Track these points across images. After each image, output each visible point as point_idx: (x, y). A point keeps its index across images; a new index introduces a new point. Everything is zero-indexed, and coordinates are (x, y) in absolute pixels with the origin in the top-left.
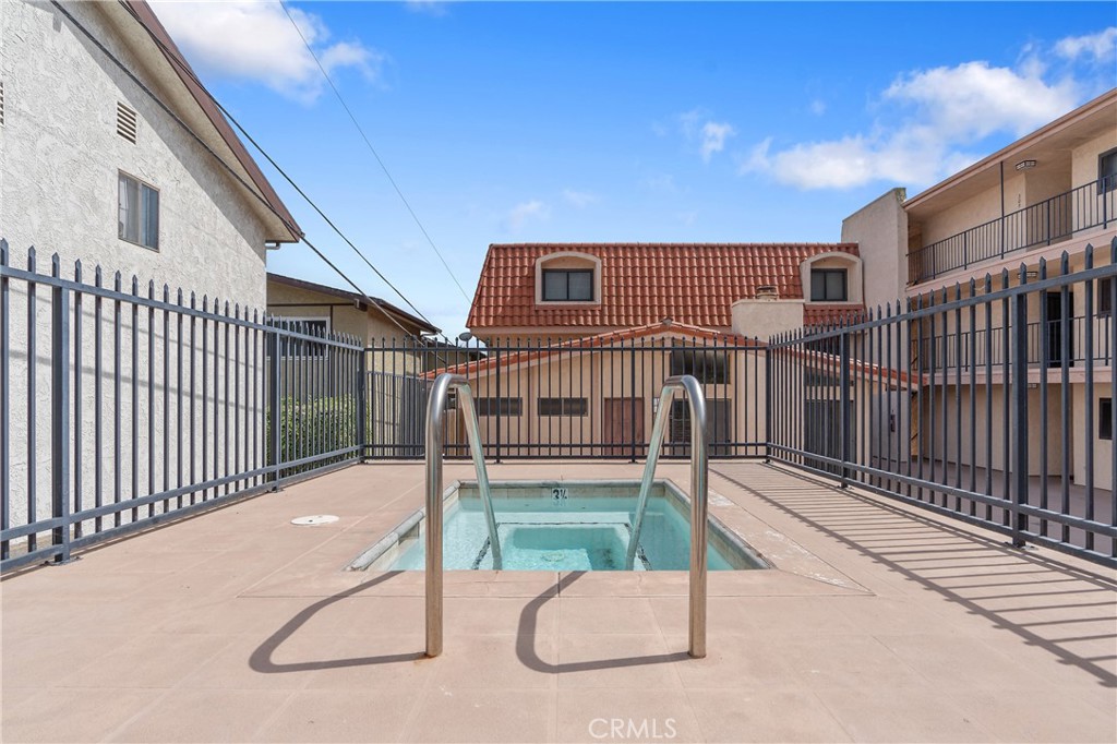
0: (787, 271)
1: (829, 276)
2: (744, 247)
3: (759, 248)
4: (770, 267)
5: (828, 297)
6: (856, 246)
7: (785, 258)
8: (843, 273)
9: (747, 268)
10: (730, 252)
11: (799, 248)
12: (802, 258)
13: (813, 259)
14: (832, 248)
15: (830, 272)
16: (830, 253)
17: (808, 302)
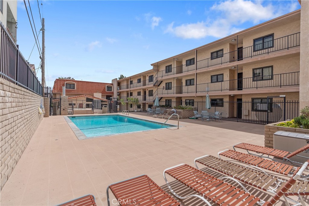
0: (104, 87)
2: (98, 83)
3: (100, 83)
4: (101, 86)
5: (109, 90)
6: (113, 84)
7: (103, 85)
10: (96, 83)
11: (105, 83)
12: (106, 85)
15: (110, 87)
16: (109, 85)
17: (106, 91)
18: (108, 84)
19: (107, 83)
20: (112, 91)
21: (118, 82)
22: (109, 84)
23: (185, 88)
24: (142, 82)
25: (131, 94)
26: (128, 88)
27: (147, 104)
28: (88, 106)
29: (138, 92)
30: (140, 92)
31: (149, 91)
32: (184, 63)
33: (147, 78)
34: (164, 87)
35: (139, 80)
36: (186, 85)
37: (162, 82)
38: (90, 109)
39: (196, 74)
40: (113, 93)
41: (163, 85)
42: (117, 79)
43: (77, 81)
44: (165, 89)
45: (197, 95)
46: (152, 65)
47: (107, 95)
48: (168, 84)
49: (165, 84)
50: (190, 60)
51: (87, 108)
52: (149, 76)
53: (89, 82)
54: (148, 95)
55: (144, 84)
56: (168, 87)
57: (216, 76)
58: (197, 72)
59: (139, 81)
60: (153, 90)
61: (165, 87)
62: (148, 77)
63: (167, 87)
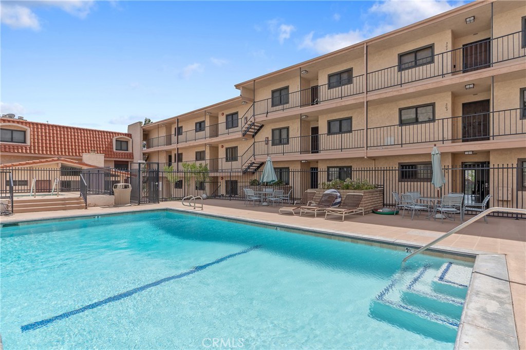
0: (108, 140)
1: (122, 143)
2: (92, 131)
3: (98, 131)
4: (102, 138)
5: (122, 149)
6: (131, 135)
7: (107, 136)
8: (127, 142)
9: (93, 137)
10: (87, 132)
11: (112, 133)
12: (113, 136)
13: (116, 137)
14: (123, 134)
15: (123, 142)
16: (122, 136)
17: (114, 150)
18: (118, 134)
19: (115, 133)
20: (130, 151)
21: (143, 129)
22: (121, 134)
23: (325, 140)
24: (207, 129)
25: (179, 158)
26: (169, 142)
27: (222, 178)
28: (66, 186)
29: (197, 153)
30: (204, 152)
31: (227, 149)
32: (323, 80)
33: (222, 120)
34: (268, 138)
35: (198, 125)
36: (330, 132)
37: (262, 127)
38: (77, 194)
39: (365, 104)
40: (131, 156)
41: (266, 133)
42: (140, 123)
43: (33, 124)
44: (270, 143)
45: (369, 155)
46: (237, 86)
47: (117, 159)
48: (277, 132)
49: (271, 131)
50: (339, 74)
51: (62, 191)
52: (227, 116)
53: (67, 128)
54: (224, 160)
55: (215, 133)
56: (280, 137)
57: (415, 109)
58: (370, 98)
59: (200, 127)
60: (237, 147)
61: (270, 138)
62: (225, 116)
63: (277, 137)
